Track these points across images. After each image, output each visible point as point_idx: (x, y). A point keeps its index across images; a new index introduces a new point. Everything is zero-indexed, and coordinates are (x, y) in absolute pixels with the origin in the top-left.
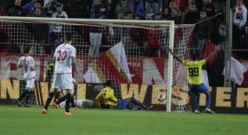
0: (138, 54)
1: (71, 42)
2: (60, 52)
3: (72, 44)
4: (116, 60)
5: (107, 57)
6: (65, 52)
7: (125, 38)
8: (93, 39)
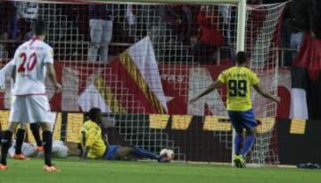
0: (184, 59)
1: (43, 37)
2: (23, 55)
3: (45, 41)
4: (138, 71)
5: (120, 65)
6: (34, 54)
7: (154, 29)
8: (96, 31)
